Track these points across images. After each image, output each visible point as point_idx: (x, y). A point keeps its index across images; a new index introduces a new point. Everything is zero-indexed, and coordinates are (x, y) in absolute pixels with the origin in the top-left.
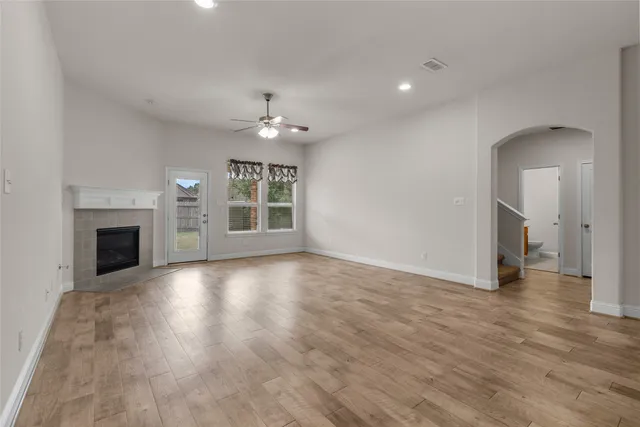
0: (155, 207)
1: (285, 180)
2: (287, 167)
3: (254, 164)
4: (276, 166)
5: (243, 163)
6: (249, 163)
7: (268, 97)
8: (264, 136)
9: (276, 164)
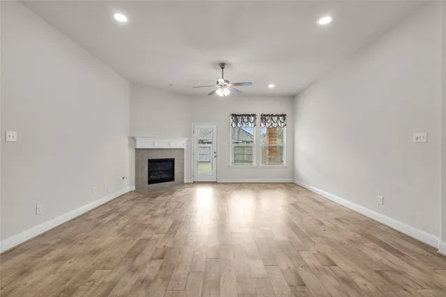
0: (185, 147)
1: (275, 125)
2: (276, 115)
3: (249, 115)
4: (267, 115)
5: (240, 116)
6: (245, 115)
7: (223, 65)
8: (222, 95)
9: (266, 114)
